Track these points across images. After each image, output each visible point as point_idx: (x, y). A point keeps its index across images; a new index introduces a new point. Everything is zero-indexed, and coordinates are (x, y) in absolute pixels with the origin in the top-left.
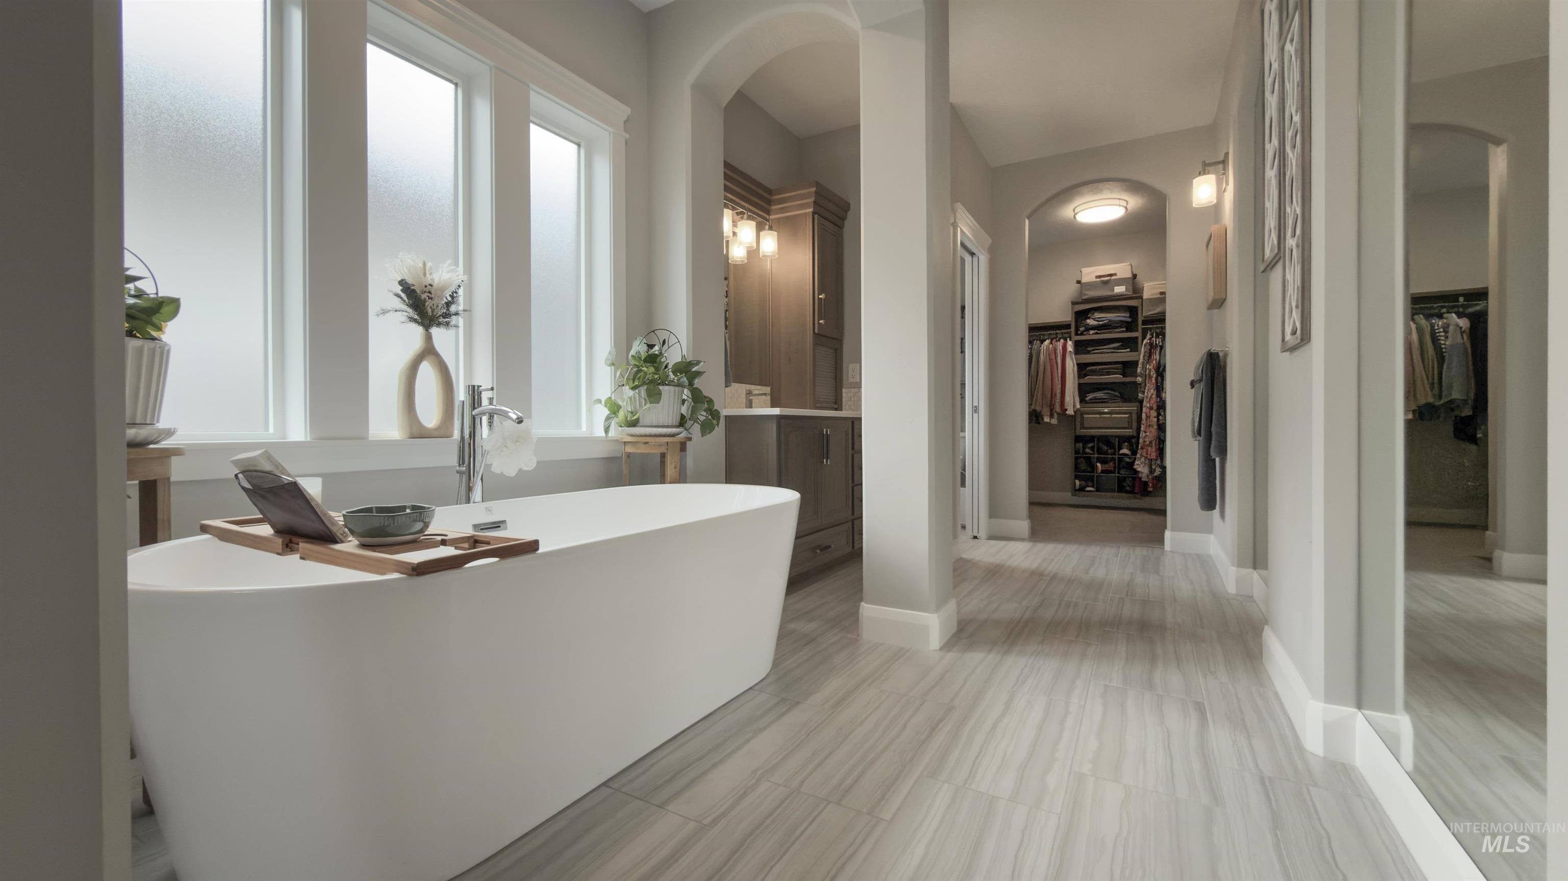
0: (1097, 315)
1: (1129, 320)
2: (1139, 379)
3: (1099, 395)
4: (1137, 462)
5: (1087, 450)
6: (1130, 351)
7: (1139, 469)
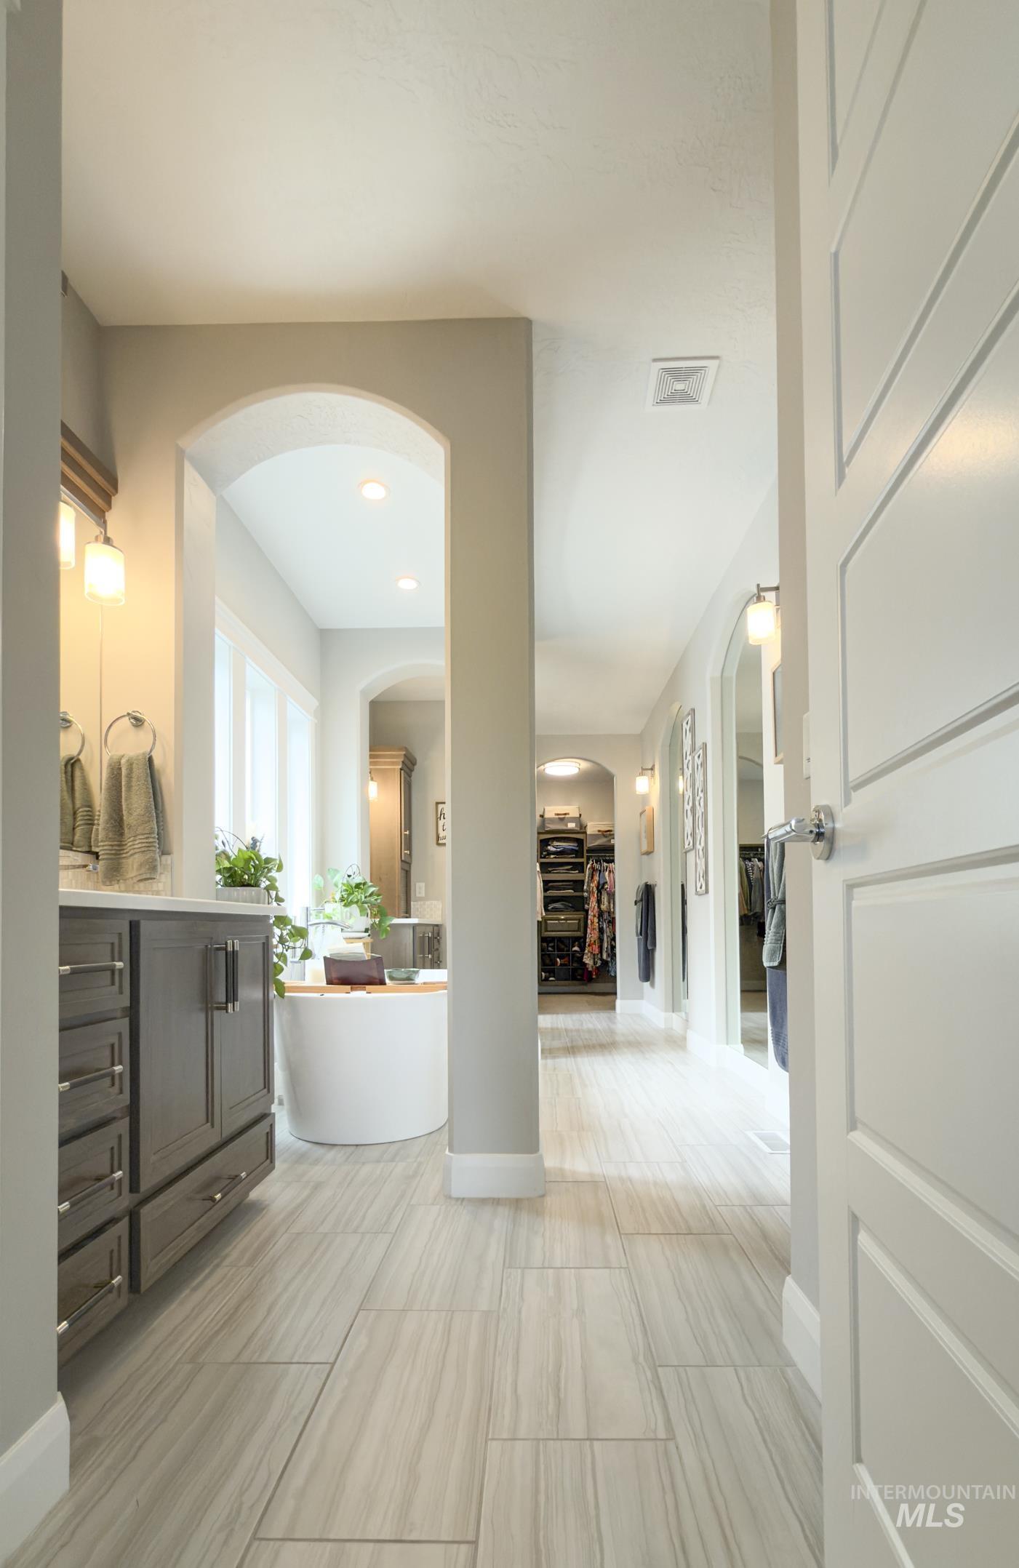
0: (556, 843)
1: (577, 848)
2: (586, 894)
3: (557, 905)
4: (585, 957)
5: (550, 949)
6: (579, 873)
7: (587, 962)
